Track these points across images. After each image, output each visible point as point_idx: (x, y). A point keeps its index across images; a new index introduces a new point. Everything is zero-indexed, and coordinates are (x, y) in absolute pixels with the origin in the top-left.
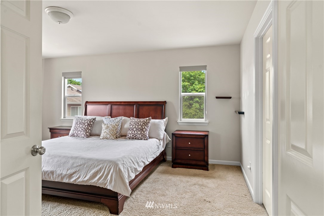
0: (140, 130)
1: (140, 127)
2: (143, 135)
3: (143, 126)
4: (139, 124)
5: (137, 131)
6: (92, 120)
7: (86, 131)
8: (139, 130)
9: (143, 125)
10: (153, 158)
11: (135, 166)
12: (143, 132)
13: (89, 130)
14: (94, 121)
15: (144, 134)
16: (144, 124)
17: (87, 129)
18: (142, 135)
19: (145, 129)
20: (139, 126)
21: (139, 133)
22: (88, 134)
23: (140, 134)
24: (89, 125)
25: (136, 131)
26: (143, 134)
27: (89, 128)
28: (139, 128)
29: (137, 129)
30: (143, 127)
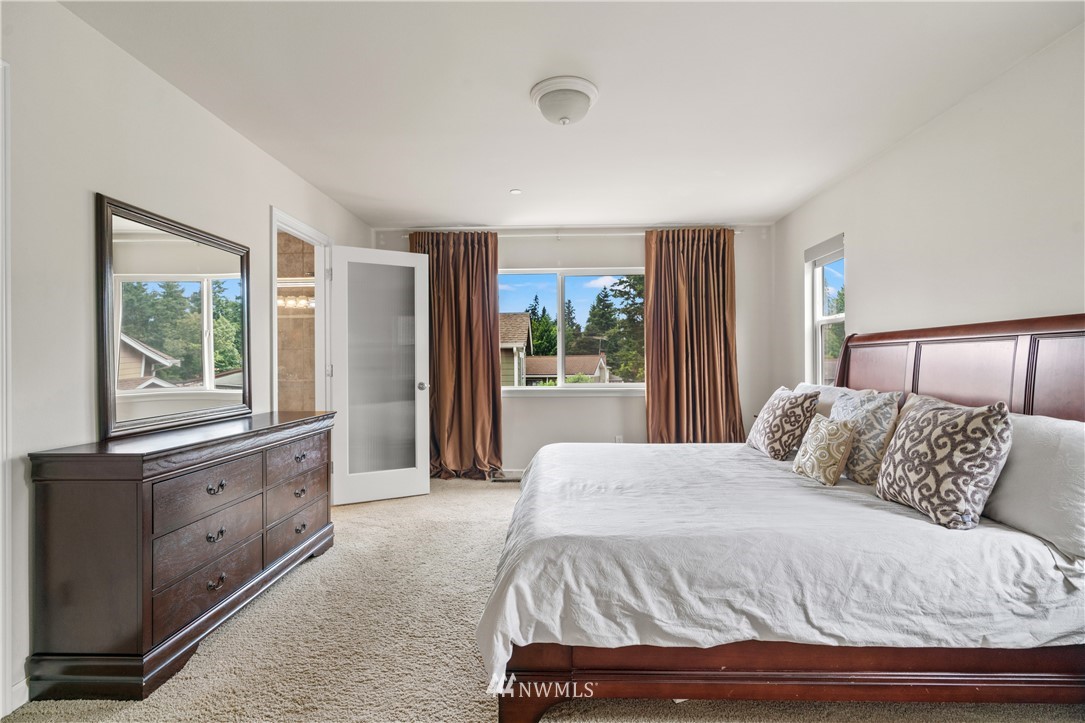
0: (921, 463)
1: (923, 448)
2: (932, 496)
3: (939, 447)
4: (921, 433)
5: (904, 470)
6: (800, 401)
7: (771, 436)
8: (916, 462)
9: (941, 441)
10: (926, 636)
11: (632, 601)
12: (931, 480)
13: (784, 433)
14: (807, 404)
15: (937, 491)
16: (950, 436)
17: (776, 429)
18: (924, 491)
19: (951, 464)
20: (921, 442)
21: (913, 477)
22: (777, 446)
23: (916, 483)
24: (787, 416)
25: (900, 466)
26: (929, 489)
27: (783, 428)
28: (917, 451)
29: (906, 459)
30: (938, 451)
